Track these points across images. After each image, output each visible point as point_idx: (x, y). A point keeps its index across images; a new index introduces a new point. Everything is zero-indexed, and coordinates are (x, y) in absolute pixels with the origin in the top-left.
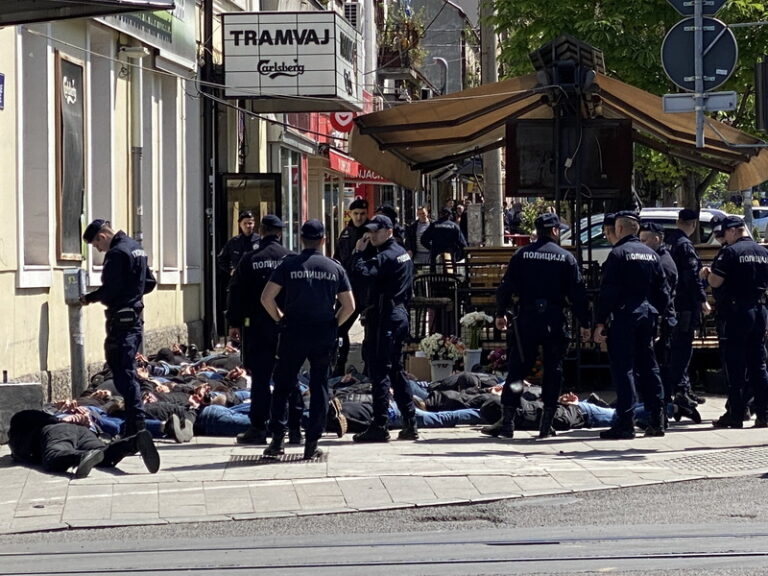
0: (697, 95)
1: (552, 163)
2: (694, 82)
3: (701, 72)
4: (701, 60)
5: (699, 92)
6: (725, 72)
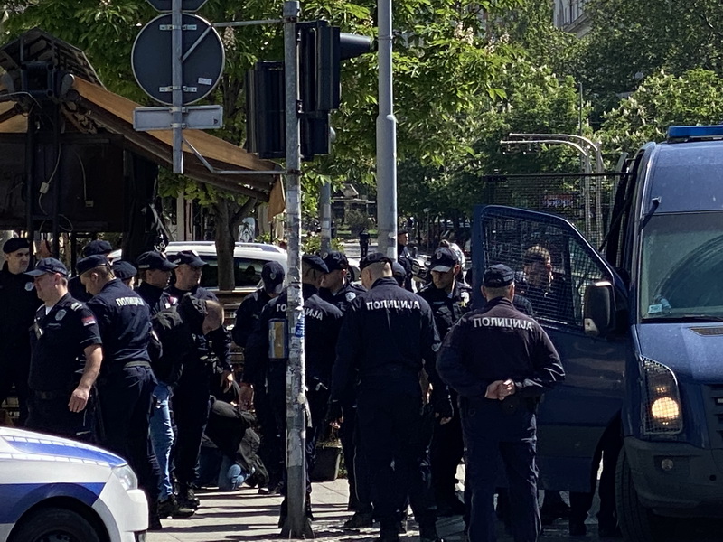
0: (175, 109)
2: (171, 93)
3: (180, 82)
4: (179, 67)
5: (177, 105)
6: (209, 82)
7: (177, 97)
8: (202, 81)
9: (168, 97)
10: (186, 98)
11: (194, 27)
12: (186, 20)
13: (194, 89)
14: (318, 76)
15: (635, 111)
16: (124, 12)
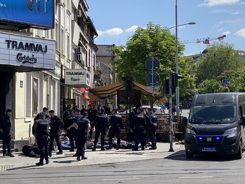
0: (152, 87)
1: (126, 98)
3: (153, 82)
4: (153, 80)
6: (158, 82)
7: (153, 85)
8: (156, 82)
9: (151, 85)
10: (154, 85)
11: (155, 74)
12: (154, 73)
13: (155, 83)
14: (174, 81)
15: (202, 85)
16: (137, 71)
